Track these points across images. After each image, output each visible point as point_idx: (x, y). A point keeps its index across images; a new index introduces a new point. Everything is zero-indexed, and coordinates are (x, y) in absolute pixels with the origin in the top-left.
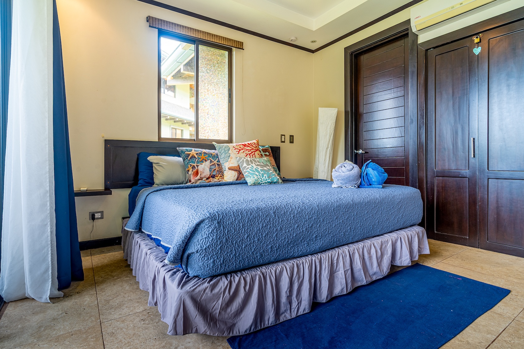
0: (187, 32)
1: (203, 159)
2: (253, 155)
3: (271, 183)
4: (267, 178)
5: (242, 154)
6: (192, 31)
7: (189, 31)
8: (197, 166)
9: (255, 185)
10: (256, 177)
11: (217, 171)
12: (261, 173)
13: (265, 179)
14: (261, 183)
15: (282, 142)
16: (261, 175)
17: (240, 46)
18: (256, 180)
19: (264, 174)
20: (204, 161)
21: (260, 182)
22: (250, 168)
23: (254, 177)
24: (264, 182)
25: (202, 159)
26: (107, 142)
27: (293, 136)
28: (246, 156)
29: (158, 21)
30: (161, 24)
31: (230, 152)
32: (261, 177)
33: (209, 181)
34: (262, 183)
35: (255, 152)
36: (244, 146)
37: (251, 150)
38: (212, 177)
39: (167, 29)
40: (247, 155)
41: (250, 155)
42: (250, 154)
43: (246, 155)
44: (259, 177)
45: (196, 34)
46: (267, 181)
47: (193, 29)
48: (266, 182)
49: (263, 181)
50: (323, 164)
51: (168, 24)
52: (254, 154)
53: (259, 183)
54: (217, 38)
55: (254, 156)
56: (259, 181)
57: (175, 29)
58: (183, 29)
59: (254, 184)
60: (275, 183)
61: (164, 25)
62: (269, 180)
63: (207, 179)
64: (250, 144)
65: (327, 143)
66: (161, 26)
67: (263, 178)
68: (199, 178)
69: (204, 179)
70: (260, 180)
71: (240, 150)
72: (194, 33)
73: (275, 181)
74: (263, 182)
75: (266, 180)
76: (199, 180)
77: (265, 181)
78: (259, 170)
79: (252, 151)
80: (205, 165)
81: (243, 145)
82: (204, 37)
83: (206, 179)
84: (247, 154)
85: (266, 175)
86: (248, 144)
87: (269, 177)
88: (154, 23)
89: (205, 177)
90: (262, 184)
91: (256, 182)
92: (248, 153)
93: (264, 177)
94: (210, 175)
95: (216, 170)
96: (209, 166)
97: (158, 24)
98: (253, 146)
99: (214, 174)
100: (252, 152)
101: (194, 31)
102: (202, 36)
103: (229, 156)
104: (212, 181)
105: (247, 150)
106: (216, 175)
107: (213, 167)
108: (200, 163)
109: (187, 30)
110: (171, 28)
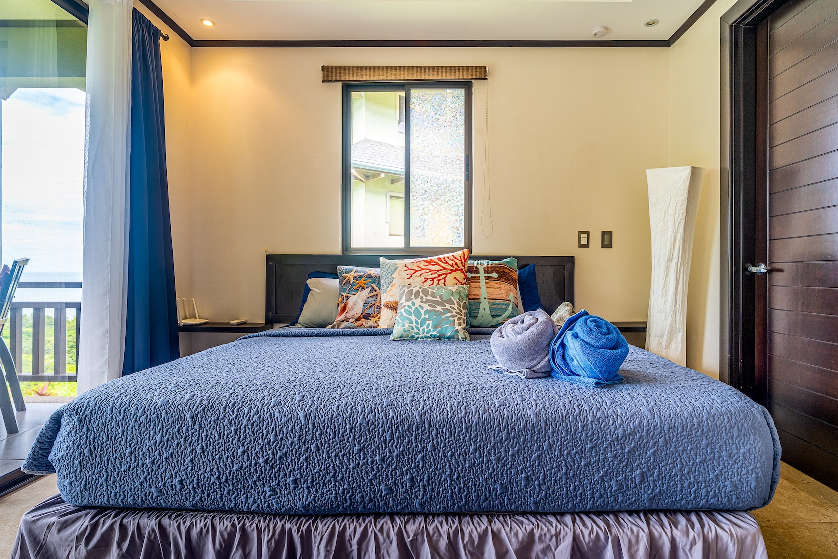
0: (381, 74)
1: (360, 286)
2: (439, 281)
3: (440, 339)
4: (430, 328)
5: (417, 279)
6: (389, 72)
7: (385, 72)
8: (347, 298)
9: (404, 340)
10: (407, 326)
11: (375, 308)
12: (423, 317)
13: (426, 330)
14: (416, 336)
15: (581, 246)
16: (419, 322)
17: (482, 73)
18: (404, 332)
19: (428, 320)
20: (360, 290)
21: (414, 335)
22: (406, 308)
23: (403, 326)
24: (423, 336)
25: (358, 286)
26: (269, 258)
27: (610, 233)
28: (424, 283)
29: (336, 70)
30: (340, 73)
31: (394, 275)
32: (419, 326)
33: (360, 324)
34: (418, 338)
35: (447, 274)
36: (427, 264)
37: (438, 270)
38: (364, 317)
39: (349, 78)
40: (426, 281)
41: (433, 281)
42: (434, 278)
43: (424, 280)
44: (414, 325)
45: (395, 75)
46: (431, 333)
47: (391, 67)
48: (429, 335)
49: (421, 333)
50: (662, 296)
51: (351, 71)
52: (445, 278)
53: (412, 337)
54: (434, 71)
55: (442, 282)
56: (413, 333)
57: (361, 75)
58: (374, 72)
59: (400, 338)
60: (449, 338)
61: (345, 73)
62: (435, 333)
63: (357, 320)
64: (443, 260)
65: (668, 248)
66: (340, 76)
67: (423, 328)
68: (343, 319)
69: (351, 321)
70: (416, 331)
71: (416, 271)
72: (393, 73)
73: (449, 335)
74: (420, 336)
75: (429, 332)
76: (343, 321)
77: (425, 335)
78: (423, 312)
79: (440, 272)
80: (359, 297)
81: (426, 261)
82: (410, 76)
83: (354, 320)
84: (428, 279)
85: (431, 322)
86: (440, 259)
87: (435, 327)
88: (330, 75)
89: (353, 318)
90: (420, 340)
91: (405, 334)
92: (429, 277)
93: (425, 327)
94: (362, 314)
95: (376, 305)
96: (364, 299)
97: (336, 74)
98: (447, 262)
99: (370, 313)
100: (440, 275)
101: (393, 70)
102: (406, 76)
103: (391, 283)
104: (364, 324)
105: (431, 270)
106: (372, 315)
107: (370, 300)
108: (353, 293)
109: (381, 72)
110: (355, 75)
